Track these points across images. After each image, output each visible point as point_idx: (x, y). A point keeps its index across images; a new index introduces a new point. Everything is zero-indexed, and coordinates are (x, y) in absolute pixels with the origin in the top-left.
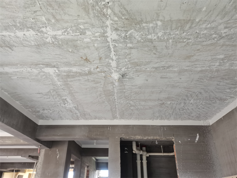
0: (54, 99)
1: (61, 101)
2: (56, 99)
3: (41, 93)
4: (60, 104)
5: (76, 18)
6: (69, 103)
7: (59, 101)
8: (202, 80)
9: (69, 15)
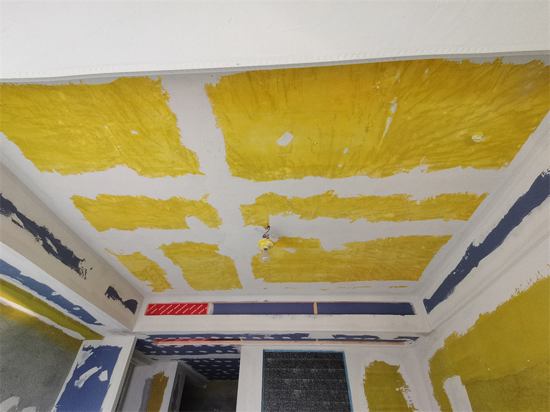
5: (170, 165)
8: (372, 251)
9: (159, 161)
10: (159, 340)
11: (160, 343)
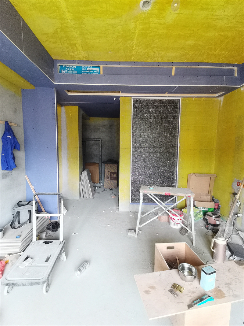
0: (62, 44)
1: (70, 48)
2: (64, 43)
3: (46, 34)
4: (68, 52)
6: (78, 52)
7: (67, 48)
10: (69, 91)
11: (70, 94)
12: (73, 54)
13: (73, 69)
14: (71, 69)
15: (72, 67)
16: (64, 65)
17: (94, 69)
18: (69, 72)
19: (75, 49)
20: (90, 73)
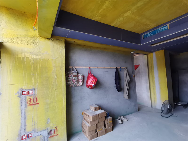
10: (152, 45)
11: (153, 46)
12: (148, 27)
13: (151, 34)
14: (149, 34)
15: (150, 33)
16: (146, 34)
17: (163, 28)
18: (149, 36)
19: (148, 25)
20: (161, 31)
